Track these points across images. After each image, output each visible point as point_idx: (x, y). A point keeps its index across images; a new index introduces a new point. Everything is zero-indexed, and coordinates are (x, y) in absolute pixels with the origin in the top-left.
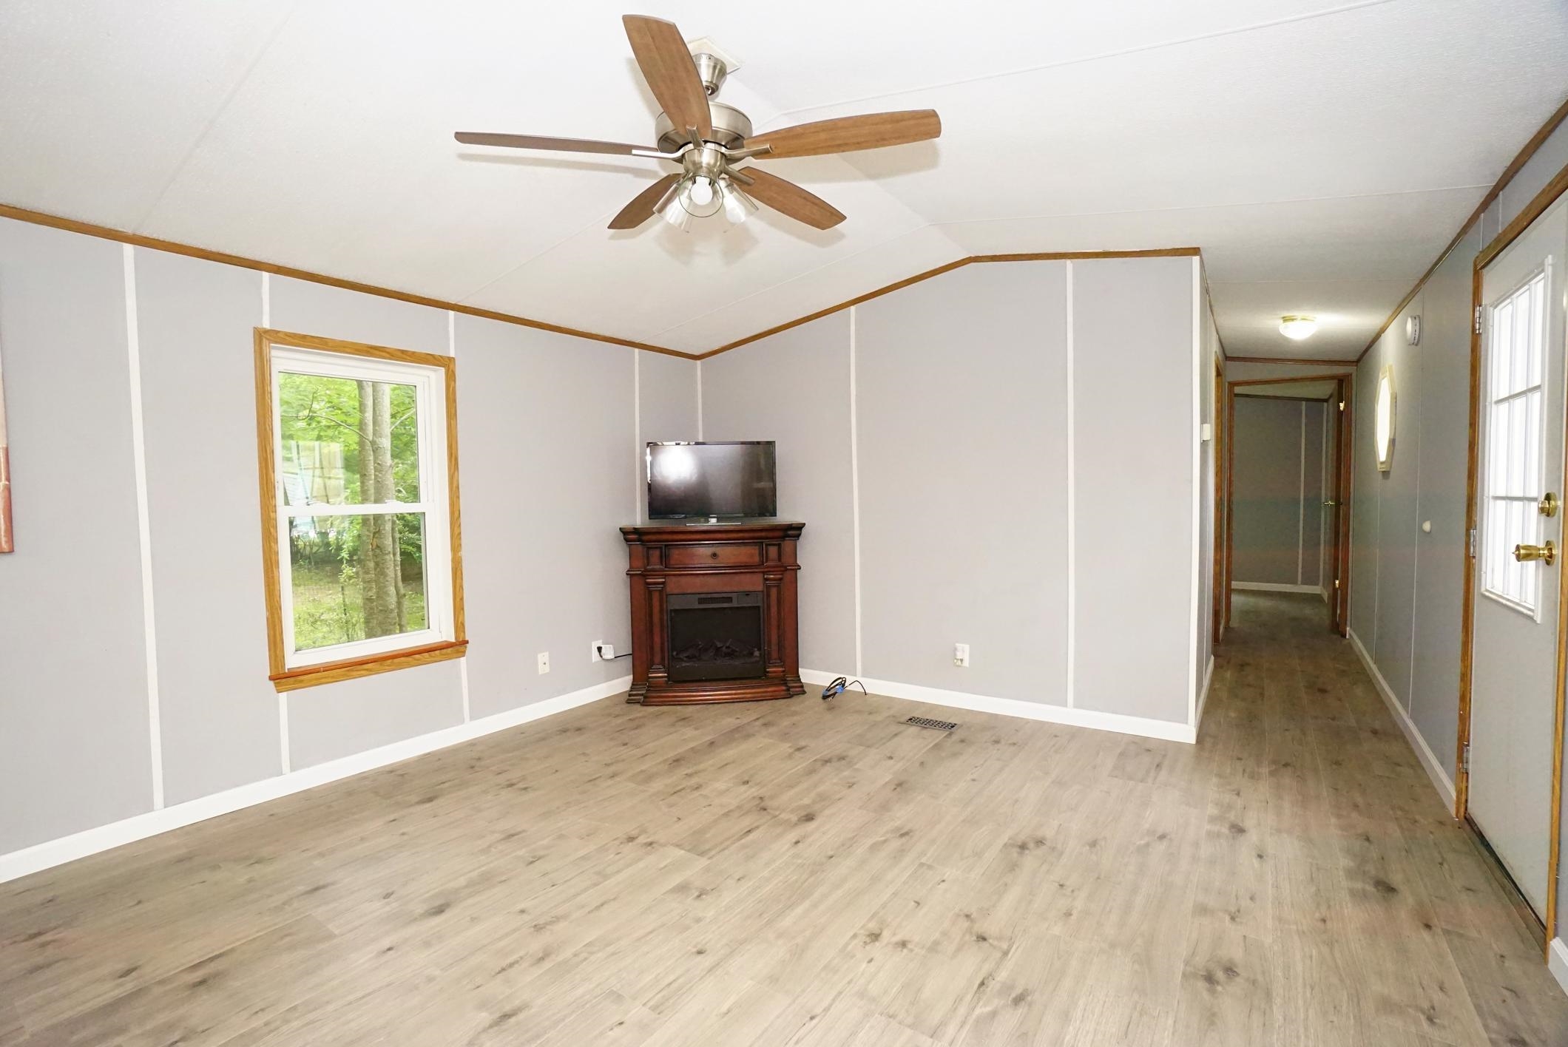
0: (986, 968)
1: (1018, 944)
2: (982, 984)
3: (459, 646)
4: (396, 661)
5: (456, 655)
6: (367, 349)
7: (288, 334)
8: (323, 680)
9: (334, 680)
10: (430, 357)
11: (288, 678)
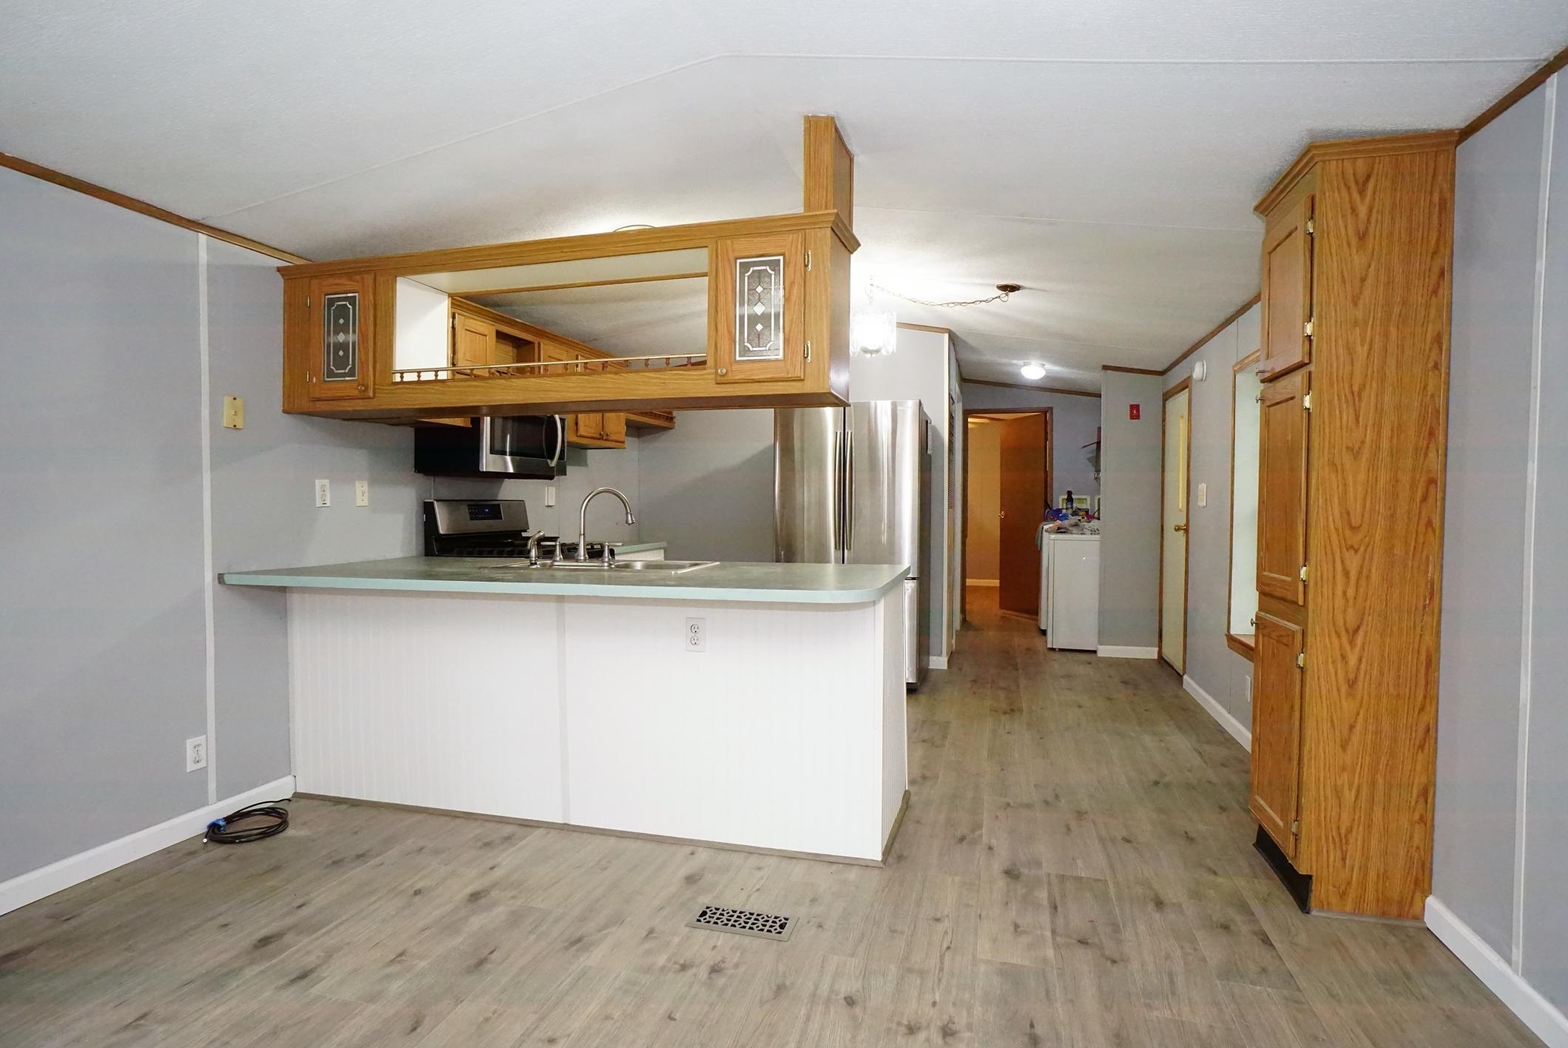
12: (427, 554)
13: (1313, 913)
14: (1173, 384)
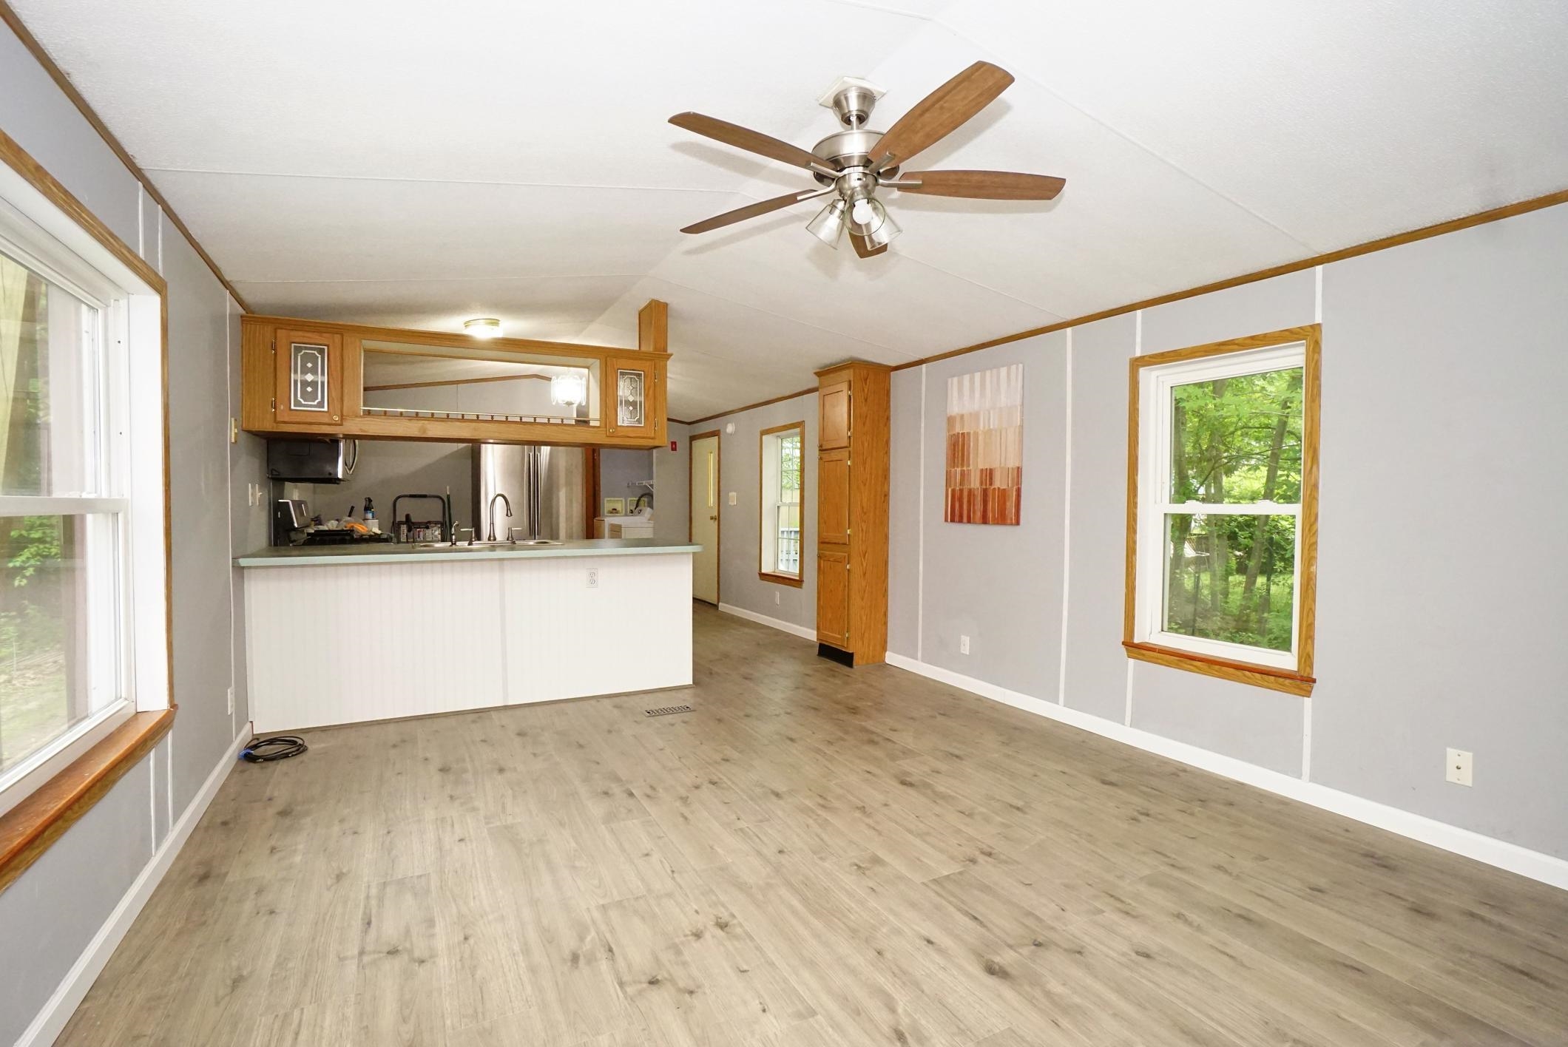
0: (621, 963)
1: (621, 999)
2: (611, 950)
3: (1301, 682)
4: (1224, 669)
5: (1297, 691)
6: (1217, 347)
7: (1151, 357)
8: (1160, 661)
9: (1168, 664)
10: (1287, 333)
11: (1135, 649)
12: (276, 545)
13: (855, 667)
14: (701, 432)
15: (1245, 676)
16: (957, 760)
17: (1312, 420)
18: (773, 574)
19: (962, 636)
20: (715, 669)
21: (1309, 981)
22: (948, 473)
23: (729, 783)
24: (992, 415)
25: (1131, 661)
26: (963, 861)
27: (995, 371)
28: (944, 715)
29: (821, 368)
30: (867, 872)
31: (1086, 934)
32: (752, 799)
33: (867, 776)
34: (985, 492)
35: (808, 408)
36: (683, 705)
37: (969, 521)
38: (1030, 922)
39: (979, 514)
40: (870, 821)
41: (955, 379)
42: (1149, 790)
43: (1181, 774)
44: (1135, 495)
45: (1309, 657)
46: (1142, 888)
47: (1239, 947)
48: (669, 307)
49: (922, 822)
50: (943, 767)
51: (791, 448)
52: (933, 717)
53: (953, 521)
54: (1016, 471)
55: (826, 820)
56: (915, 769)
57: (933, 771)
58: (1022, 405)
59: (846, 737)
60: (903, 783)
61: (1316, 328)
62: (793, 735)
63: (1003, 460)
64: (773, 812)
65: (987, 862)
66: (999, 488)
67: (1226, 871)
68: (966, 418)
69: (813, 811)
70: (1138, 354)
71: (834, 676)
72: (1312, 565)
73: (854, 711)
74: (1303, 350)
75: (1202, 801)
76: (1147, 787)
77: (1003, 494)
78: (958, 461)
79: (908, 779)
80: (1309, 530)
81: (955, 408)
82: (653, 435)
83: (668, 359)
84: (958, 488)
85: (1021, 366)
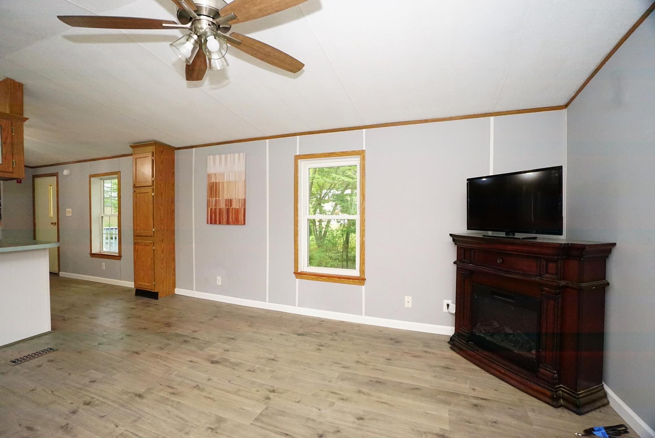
3: (361, 280)
4: (334, 279)
5: (360, 284)
6: (329, 154)
7: (303, 155)
8: (309, 278)
9: (313, 279)
10: (354, 152)
11: (299, 274)
13: (159, 299)
14: (42, 173)
15: (342, 280)
16: (233, 340)
17: (363, 185)
18: (100, 253)
19: (217, 277)
20: (66, 316)
21: (410, 401)
22: (208, 202)
23: (101, 399)
24: (231, 175)
25: (297, 280)
26: (264, 400)
27: (232, 155)
28: (216, 317)
29: (134, 144)
30: (218, 431)
31: (335, 419)
32: (122, 406)
33: (191, 364)
34: (228, 210)
35: (125, 164)
36: (46, 348)
37: (220, 223)
38: (311, 424)
39: (225, 220)
40: (204, 394)
41: (212, 157)
42: (316, 334)
43: (322, 323)
44: (297, 211)
45: (364, 271)
46: (340, 383)
47: (385, 397)
48: (24, 87)
49: (232, 384)
50: (227, 347)
51: (110, 185)
52: (212, 319)
53: (211, 223)
54: (243, 201)
55: (179, 402)
56: (216, 352)
57: (225, 351)
58: (246, 171)
59: (169, 342)
60: (213, 362)
61: (363, 151)
62: (136, 349)
63: (237, 195)
64: (142, 410)
65: (275, 396)
66: (235, 208)
67: (361, 363)
68: (217, 175)
69: (168, 399)
70: (298, 154)
71: (149, 306)
72: (364, 237)
73: (168, 325)
74: (359, 159)
75: (335, 333)
76: (315, 332)
77: (237, 211)
78: (213, 195)
79: (214, 359)
80: (363, 224)
81: (211, 170)
82: (11, 170)
83: (25, 121)
84: (214, 208)
85: (245, 153)
